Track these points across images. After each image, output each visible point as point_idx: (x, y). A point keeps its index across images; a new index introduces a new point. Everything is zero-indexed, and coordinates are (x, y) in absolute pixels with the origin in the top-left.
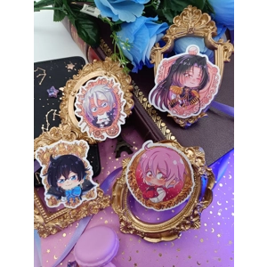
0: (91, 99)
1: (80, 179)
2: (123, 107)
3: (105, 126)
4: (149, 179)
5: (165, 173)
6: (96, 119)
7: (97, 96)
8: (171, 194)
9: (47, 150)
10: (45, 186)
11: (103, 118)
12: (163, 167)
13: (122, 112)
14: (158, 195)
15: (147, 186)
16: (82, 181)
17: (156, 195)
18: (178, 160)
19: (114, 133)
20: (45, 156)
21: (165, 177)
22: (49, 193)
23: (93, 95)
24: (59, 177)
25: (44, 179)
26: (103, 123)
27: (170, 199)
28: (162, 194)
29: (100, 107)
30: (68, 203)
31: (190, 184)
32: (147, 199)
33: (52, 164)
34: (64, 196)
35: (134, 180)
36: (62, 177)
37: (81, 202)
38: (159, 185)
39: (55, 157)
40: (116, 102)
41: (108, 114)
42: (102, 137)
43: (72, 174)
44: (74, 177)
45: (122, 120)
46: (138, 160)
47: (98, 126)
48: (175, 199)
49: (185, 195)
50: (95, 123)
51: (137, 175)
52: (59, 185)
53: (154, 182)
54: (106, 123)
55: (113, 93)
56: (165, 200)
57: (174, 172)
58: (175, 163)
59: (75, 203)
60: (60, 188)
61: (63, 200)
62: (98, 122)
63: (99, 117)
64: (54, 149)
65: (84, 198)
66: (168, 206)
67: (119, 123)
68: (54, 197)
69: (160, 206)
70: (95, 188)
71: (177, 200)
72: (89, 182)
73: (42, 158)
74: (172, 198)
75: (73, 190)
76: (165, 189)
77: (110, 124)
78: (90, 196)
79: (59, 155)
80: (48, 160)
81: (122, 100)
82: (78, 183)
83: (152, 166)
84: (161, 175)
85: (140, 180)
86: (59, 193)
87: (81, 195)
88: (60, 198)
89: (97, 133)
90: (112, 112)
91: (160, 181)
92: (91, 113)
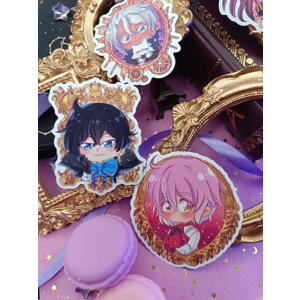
0: (119, 26)
1: (118, 148)
2: (173, 26)
3: (147, 60)
4: (168, 215)
5: (190, 199)
6: (131, 53)
7: (128, 20)
8: (208, 232)
9: (71, 91)
10: (58, 149)
11: (142, 48)
12: (184, 189)
13: (173, 33)
14: (188, 239)
15: (168, 227)
16: (122, 152)
17: (184, 240)
18: (204, 172)
19: (164, 69)
20: (65, 100)
21: (192, 206)
22: (63, 163)
23: (121, 21)
24: (84, 139)
25: (58, 137)
26: (143, 57)
27: (208, 242)
28: (194, 237)
29: (135, 33)
30: (93, 185)
31: (234, 207)
32: (173, 250)
33: (75, 114)
34: (88, 172)
35: (146, 222)
36: (90, 140)
37: (114, 186)
38: (186, 221)
39: (83, 104)
40: (161, 21)
41: (149, 41)
42: (144, 78)
43: (106, 137)
44: (110, 142)
45: (175, 46)
46: (144, 188)
47: (135, 62)
48: (217, 241)
49: (232, 228)
50: (129, 59)
51: (148, 212)
52: (82, 152)
53: (176, 218)
54: (148, 56)
55: (153, 10)
56: (201, 245)
57: (203, 193)
58: (201, 177)
59: (104, 186)
60: (83, 158)
61: (86, 179)
62: (134, 57)
63: (135, 49)
64: (82, 90)
65: (120, 181)
66: (210, 256)
67: (171, 52)
68: (71, 172)
69: (197, 259)
70: (141, 166)
71: (222, 242)
72: (134, 155)
73: (60, 103)
74: (212, 239)
75: (105, 164)
76: (196, 226)
77: (155, 55)
78: (131, 179)
79: (90, 102)
80: (70, 107)
81: (170, 15)
82: (115, 153)
83: (168, 192)
84: (185, 204)
85: (154, 221)
86: (80, 166)
87: (117, 174)
88: (80, 175)
89: (135, 75)
90: (157, 36)
91: (186, 215)
92: (122, 45)
